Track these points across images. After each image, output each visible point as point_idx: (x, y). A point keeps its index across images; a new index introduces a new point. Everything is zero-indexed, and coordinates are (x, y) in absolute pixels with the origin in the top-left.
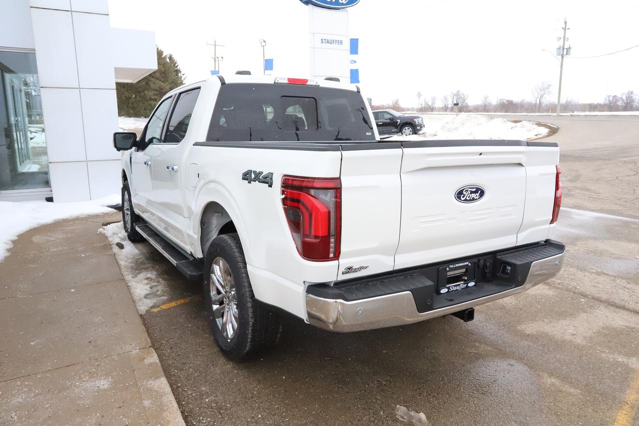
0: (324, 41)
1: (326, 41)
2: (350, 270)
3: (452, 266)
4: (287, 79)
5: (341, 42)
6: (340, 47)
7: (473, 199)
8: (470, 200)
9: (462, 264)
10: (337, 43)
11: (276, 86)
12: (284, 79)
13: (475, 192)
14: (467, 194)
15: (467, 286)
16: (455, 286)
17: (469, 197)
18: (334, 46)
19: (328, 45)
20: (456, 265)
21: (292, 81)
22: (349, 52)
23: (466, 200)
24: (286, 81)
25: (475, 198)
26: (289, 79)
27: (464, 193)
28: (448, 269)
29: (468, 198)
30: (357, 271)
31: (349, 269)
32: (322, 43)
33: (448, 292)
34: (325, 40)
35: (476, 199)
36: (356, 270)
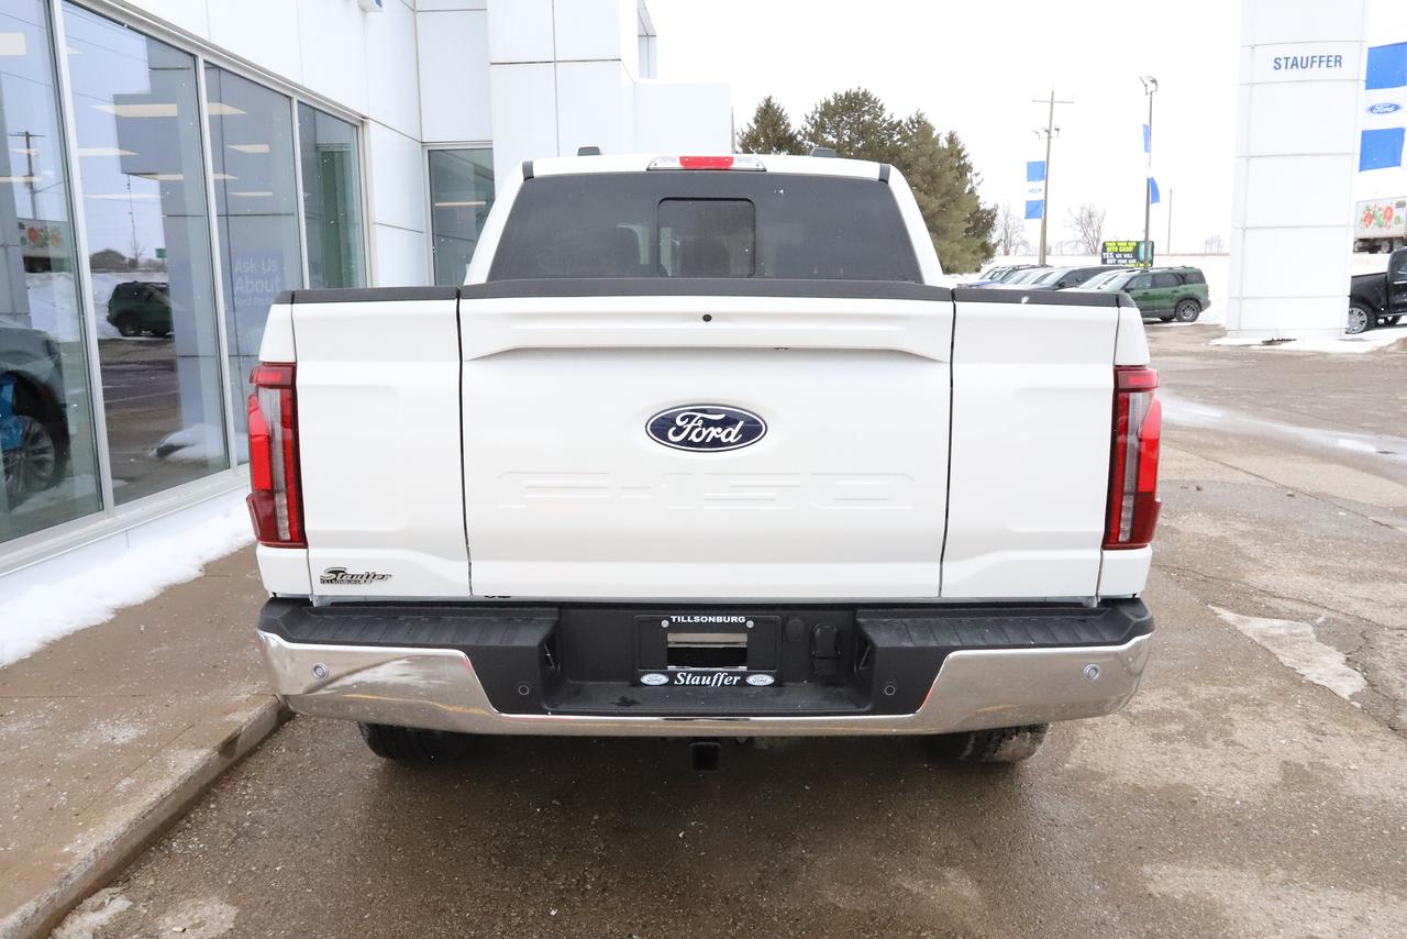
0: (1283, 63)
1: (1290, 62)
2: (337, 575)
3: (681, 619)
4: (678, 160)
5: (1338, 60)
6: (1334, 72)
7: (716, 443)
8: (702, 444)
9: (719, 619)
10: (1324, 64)
11: (653, 176)
12: (673, 160)
13: (724, 423)
14: (690, 426)
15: (743, 683)
16: (694, 674)
17: (699, 435)
18: (1315, 72)
19: (1297, 73)
20: (697, 619)
21: (690, 163)
22: (1363, 85)
23: (687, 443)
24: (677, 165)
25: (724, 440)
26: (683, 160)
27: (679, 423)
28: (665, 624)
29: (693, 437)
30: (356, 582)
31: (336, 572)
32: (1278, 66)
33: (670, 684)
34: (1287, 59)
35: (729, 444)
36: (354, 579)
